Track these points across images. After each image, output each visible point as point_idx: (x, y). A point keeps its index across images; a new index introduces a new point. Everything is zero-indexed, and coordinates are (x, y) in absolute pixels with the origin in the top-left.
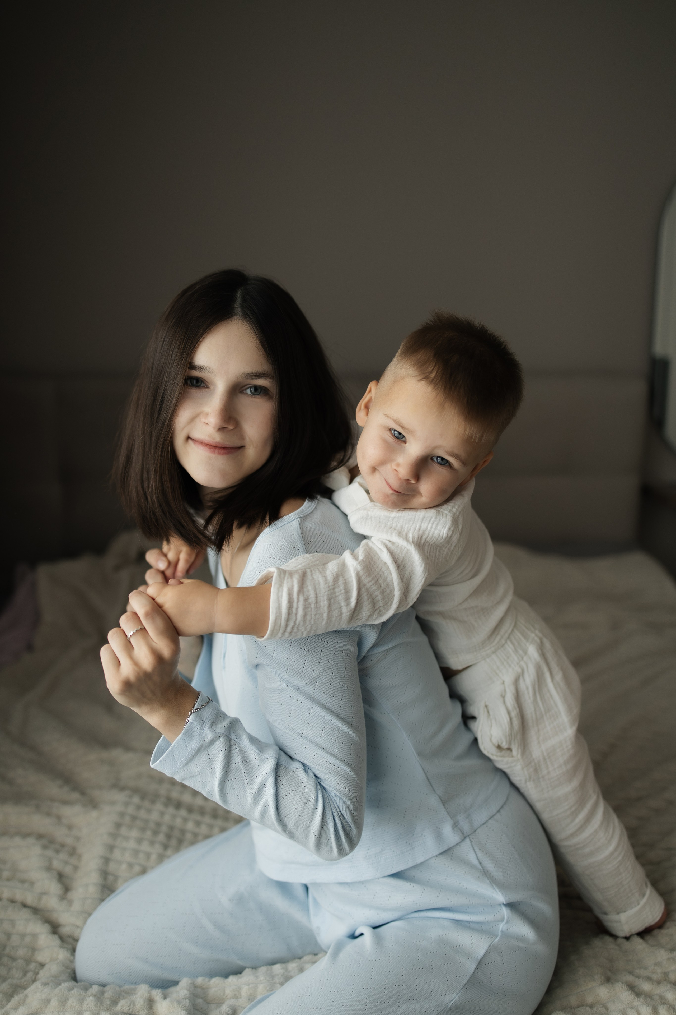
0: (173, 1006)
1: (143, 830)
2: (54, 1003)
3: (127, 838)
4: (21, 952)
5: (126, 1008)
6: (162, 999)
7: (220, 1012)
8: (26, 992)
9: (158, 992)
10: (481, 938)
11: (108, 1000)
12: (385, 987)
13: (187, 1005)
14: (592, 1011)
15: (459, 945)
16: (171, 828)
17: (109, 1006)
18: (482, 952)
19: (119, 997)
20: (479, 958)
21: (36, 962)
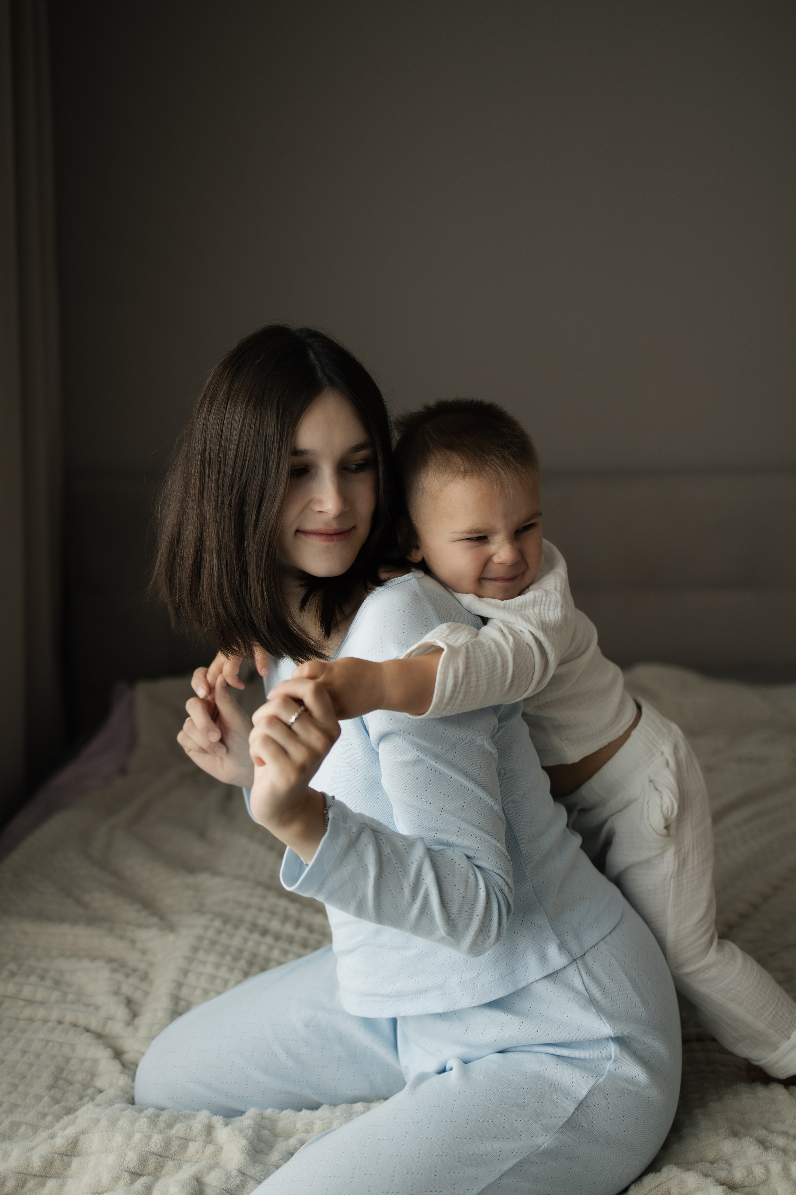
0: (234, 1134)
1: (223, 955)
2: (104, 1122)
3: (204, 963)
4: (79, 1077)
5: (182, 1132)
6: (223, 1126)
7: (287, 1145)
8: (77, 1113)
9: (219, 1119)
10: (583, 1076)
11: (162, 1123)
12: (467, 1122)
13: (250, 1135)
14: (712, 1166)
15: (558, 1082)
16: (255, 955)
17: (163, 1128)
18: (584, 1093)
19: (176, 1121)
20: (581, 1099)
21: (95, 1087)
